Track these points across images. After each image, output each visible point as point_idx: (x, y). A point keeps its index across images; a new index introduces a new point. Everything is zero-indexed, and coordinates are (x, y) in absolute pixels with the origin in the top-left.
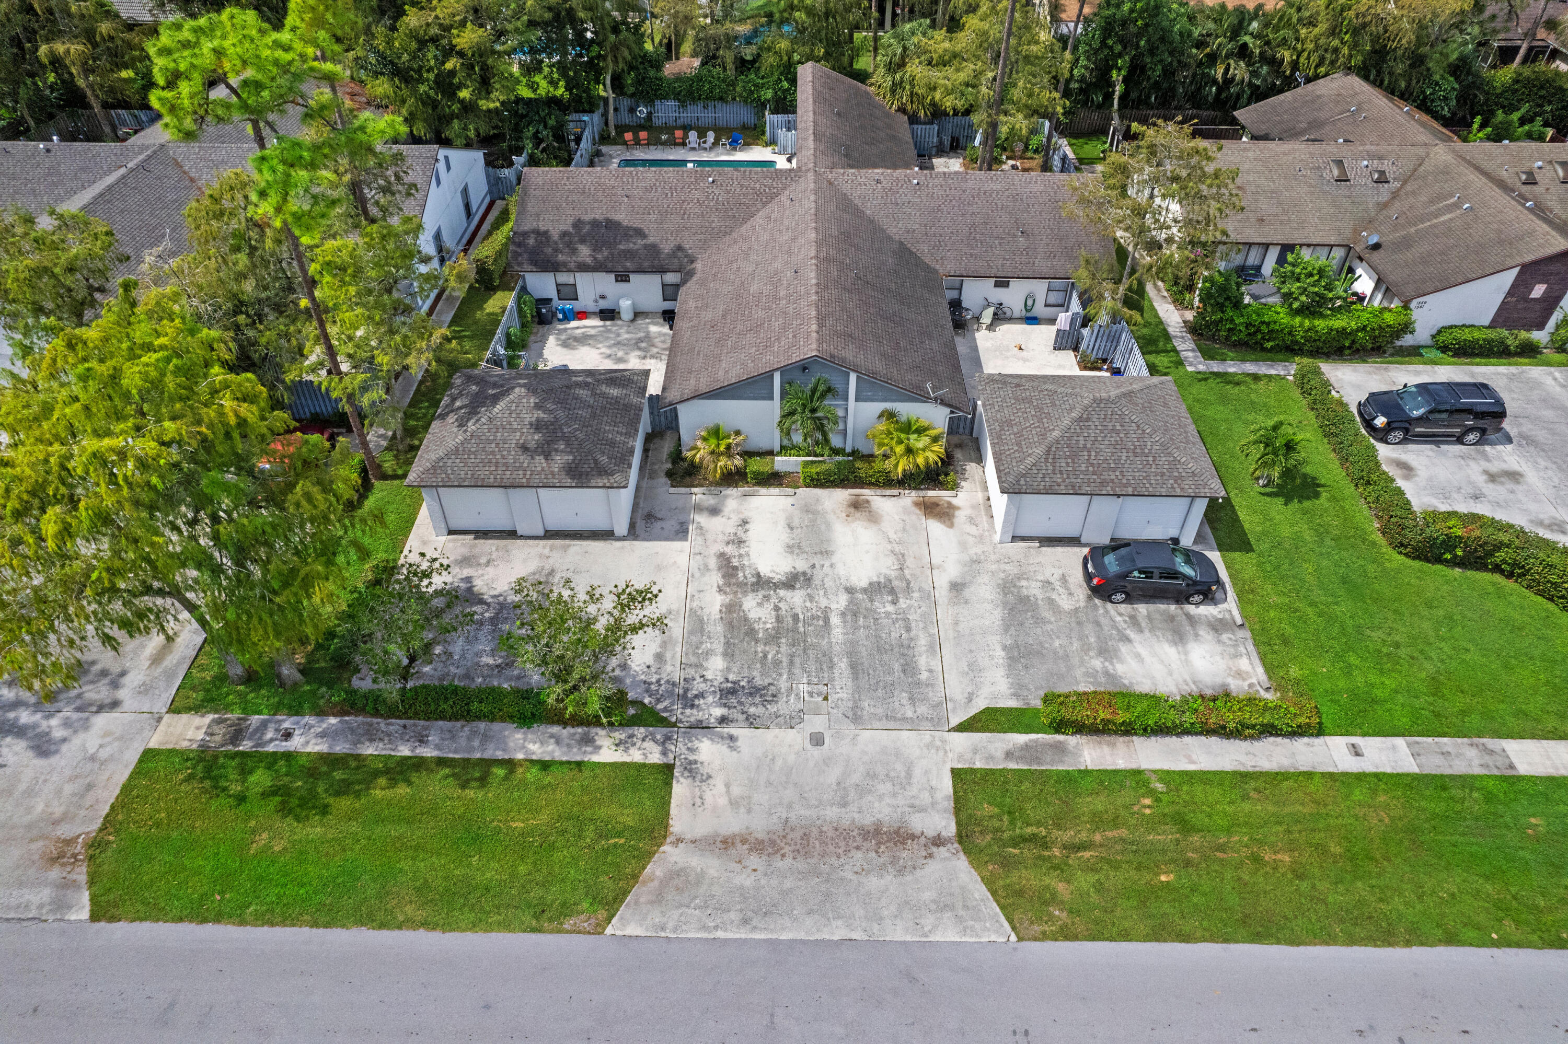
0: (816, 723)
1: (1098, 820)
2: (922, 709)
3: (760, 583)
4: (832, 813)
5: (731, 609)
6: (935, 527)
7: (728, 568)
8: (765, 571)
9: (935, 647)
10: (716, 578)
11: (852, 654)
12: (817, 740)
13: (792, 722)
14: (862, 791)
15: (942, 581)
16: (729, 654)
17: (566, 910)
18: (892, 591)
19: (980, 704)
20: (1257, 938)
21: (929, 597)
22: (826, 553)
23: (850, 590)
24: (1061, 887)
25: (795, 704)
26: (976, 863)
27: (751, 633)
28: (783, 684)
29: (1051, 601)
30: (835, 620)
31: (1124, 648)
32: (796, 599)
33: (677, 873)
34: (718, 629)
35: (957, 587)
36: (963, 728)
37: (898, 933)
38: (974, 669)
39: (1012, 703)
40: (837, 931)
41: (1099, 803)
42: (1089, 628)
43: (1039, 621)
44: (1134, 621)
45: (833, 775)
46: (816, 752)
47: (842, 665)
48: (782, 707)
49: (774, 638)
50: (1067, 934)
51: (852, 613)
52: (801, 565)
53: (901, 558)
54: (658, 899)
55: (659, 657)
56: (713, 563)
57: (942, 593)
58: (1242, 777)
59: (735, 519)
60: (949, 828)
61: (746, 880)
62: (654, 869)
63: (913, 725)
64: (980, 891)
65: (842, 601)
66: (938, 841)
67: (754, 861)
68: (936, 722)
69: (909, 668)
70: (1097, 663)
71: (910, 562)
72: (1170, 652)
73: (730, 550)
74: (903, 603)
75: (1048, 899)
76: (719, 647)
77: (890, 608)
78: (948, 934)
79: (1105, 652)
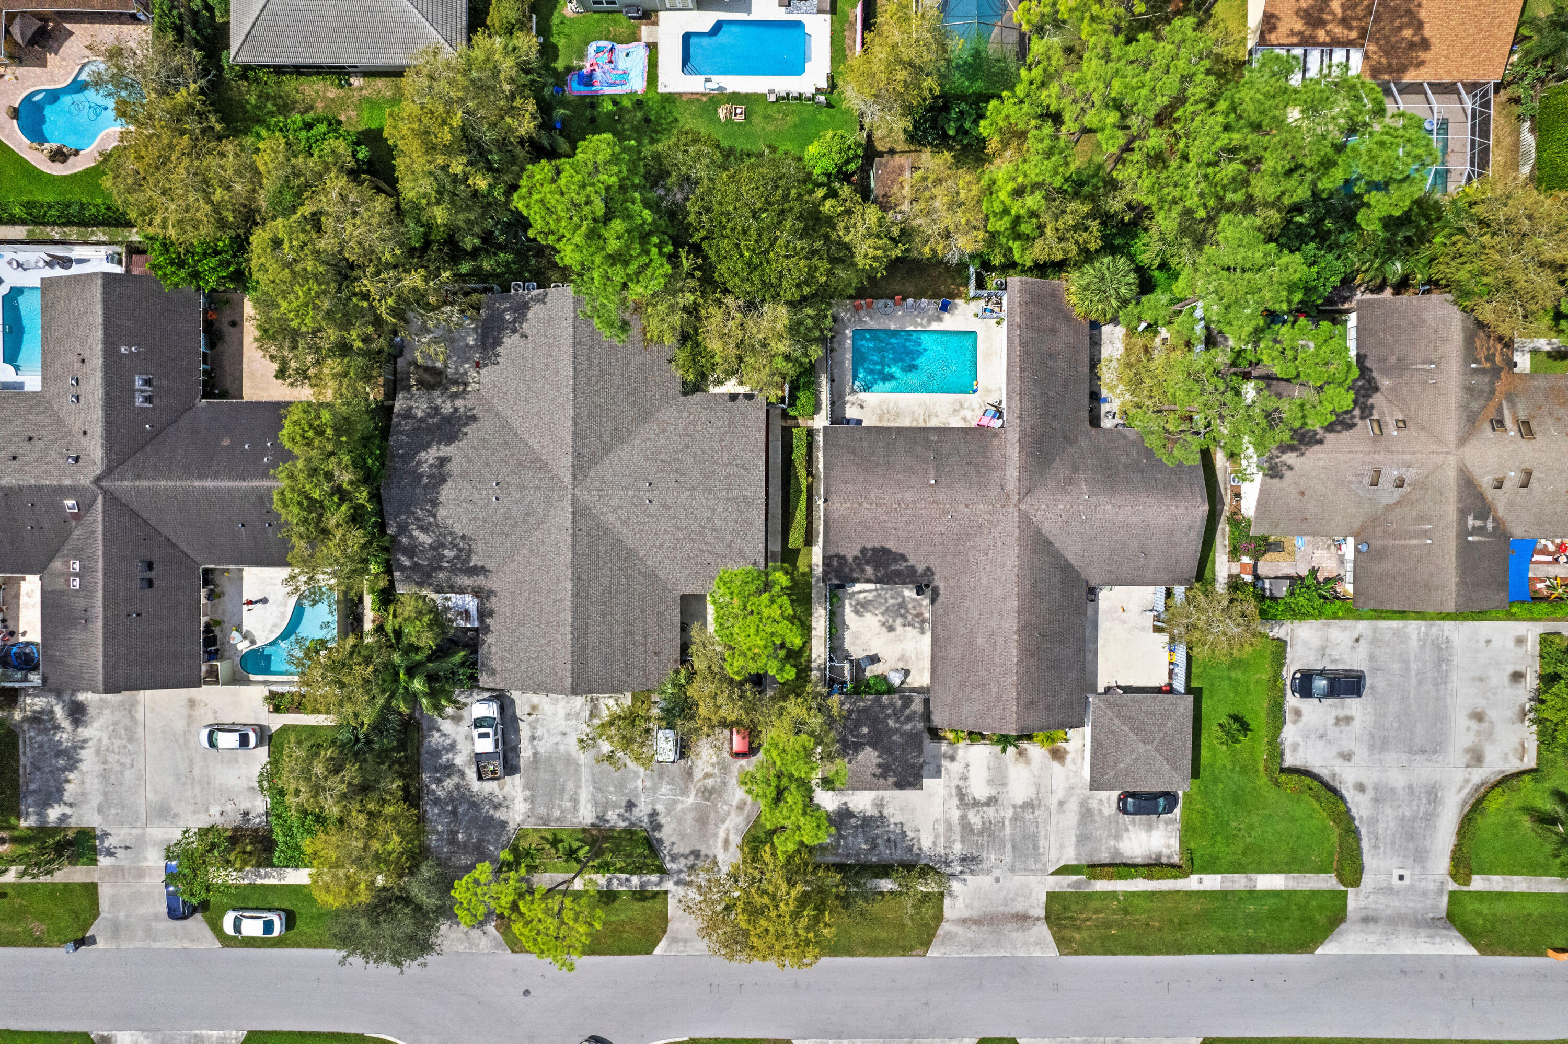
0: (997, 872)
1: (1096, 911)
2: (1039, 866)
3: (976, 803)
4: (1001, 909)
5: (963, 818)
6: (1056, 765)
7: (961, 795)
8: (977, 797)
9: (1047, 836)
10: (955, 801)
11: (1013, 841)
12: (997, 880)
13: (988, 872)
14: (1013, 900)
15: (1055, 800)
16: (962, 842)
17: (912, 948)
18: (1033, 807)
19: (1062, 863)
20: (1137, 953)
21: (1048, 809)
22: (1004, 784)
23: (1014, 807)
24: (1077, 936)
25: (989, 865)
26: (1050, 928)
27: (972, 830)
28: (985, 855)
29: (1100, 811)
30: (1007, 823)
31: (1125, 835)
32: (990, 812)
33: (949, 933)
34: (957, 829)
35: (1061, 803)
36: (1053, 874)
37: (1021, 953)
38: (1062, 846)
39: (1074, 863)
40: (1001, 953)
41: (1097, 904)
42: (1113, 825)
43: (1093, 821)
44: (1133, 822)
45: (1003, 894)
46: (997, 886)
47: (1009, 846)
48: (984, 866)
49: (981, 833)
50: (1076, 953)
51: (1015, 819)
52: (994, 793)
53: (1038, 786)
54: (943, 943)
55: (934, 843)
56: (954, 791)
57: (1054, 807)
58: (1153, 893)
59: (963, 764)
60: (1042, 913)
61: (971, 935)
62: (940, 932)
63: (1034, 872)
64: (1050, 938)
65: (1009, 813)
66: (1038, 919)
67: (974, 928)
68: (1043, 871)
69: (1036, 847)
70: (1112, 843)
71: (1042, 789)
72: (1143, 835)
73: (961, 783)
74: (1037, 813)
75: (1071, 940)
76: (958, 838)
77: (1031, 816)
78: (1037, 953)
79: (1117, 837)
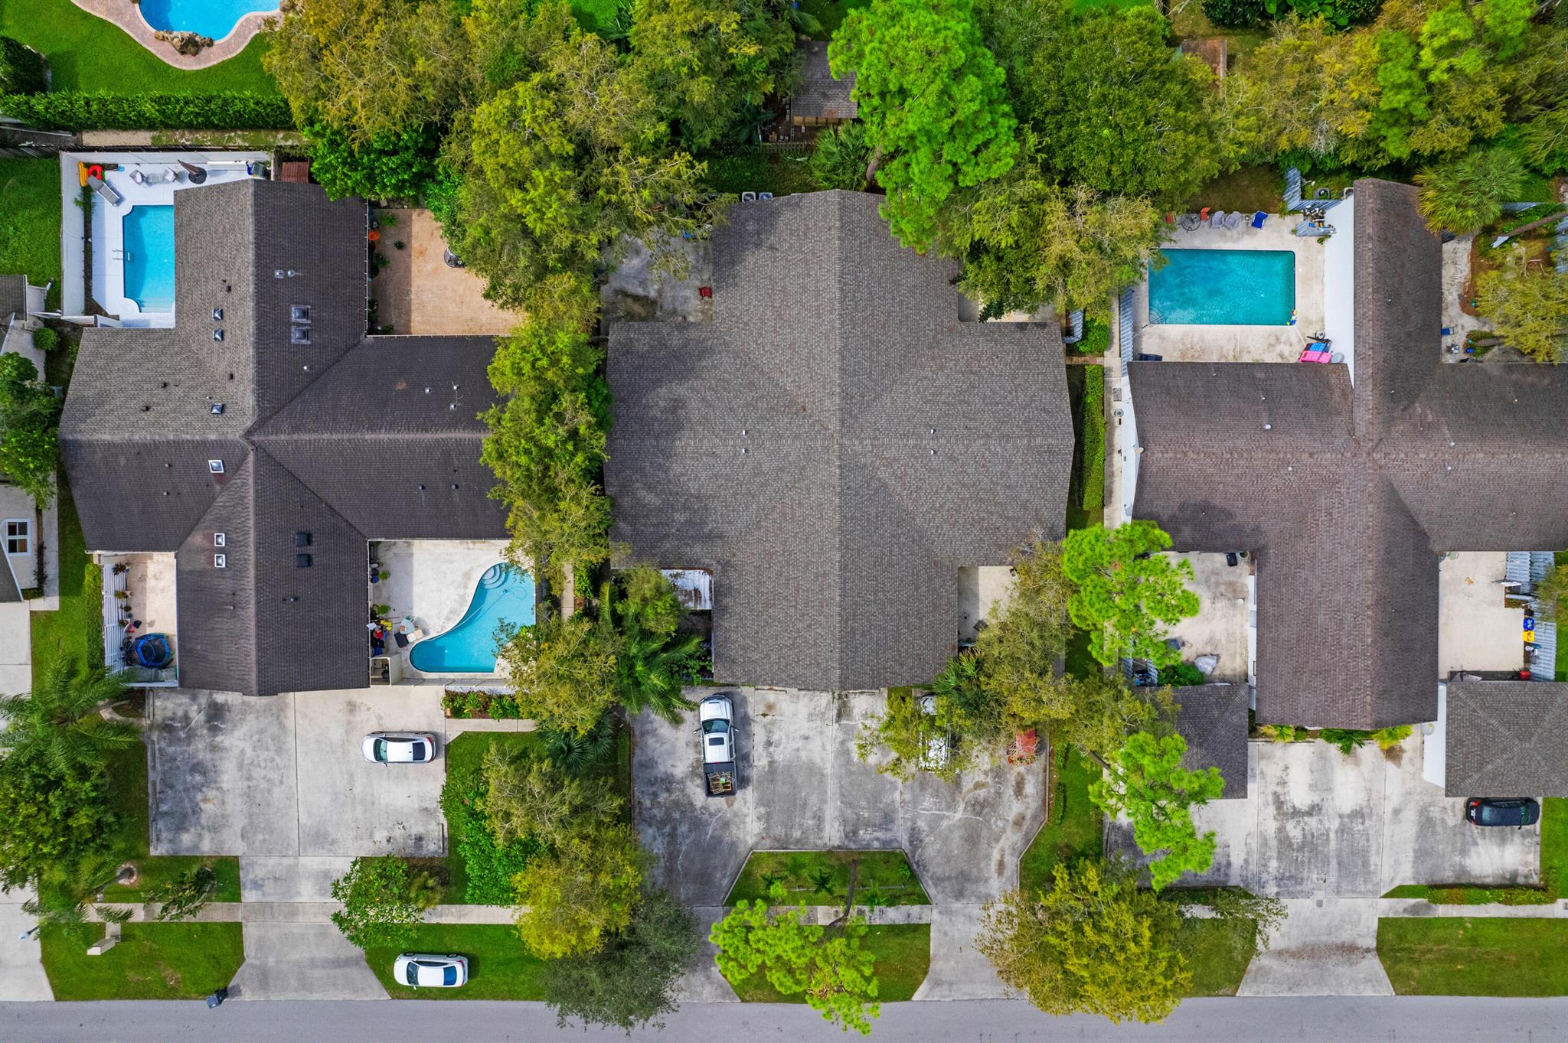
0: (1320, 895)
1: (1439, 941)
2: (1369, 886)
3: (1296, 813)
4: (1324, 938)
5: (1281, 830)
6: (1390, 766)
7: (1279, 804)
8: (1298, 805)
9: (1379, 852)
10: (1272, 810)
11: (1339, 856)
12: (1320, 904)
13: (1308, 895)
14: (1338, 928)
15: (1389, 807)
16: (1279, 859)
17: (1219, 987)
18: (1363, 816)
19: (1397, 883)
20: (1491, 994)
21: (1380, 818)
22: (1329, 790)
23: (1341, 816)
24: (1415, 971)
25: (1310, 885)
26: (1383, 962)
27: (1290, 845)
28: (1305, 875)
29: (1443, 820)
30: (1332, 836)
31: (1473, 849)
32: (1312, 822)
33: (1260, 969)
34: (1273, 843)
35: (1396, 812)
36: (1386, 896)
37: (1349, 992)
38: (1397, 863)
39: (1412, 883)
40: (1325, 992)
41: (1441, 933)
42: (1459, 838)
43: (1434, 833)
44: (1483, 834)
45: (1325, 922)
46: (1319, 910)
47: (1334, 863)
48: (1306, 887)
49: (1301, 849)
50: (1415, 992)
51: (1342, 831)
52: (1317, 800)
53: (1369, 791)
54: (1255, 980)
55: (1246, 861)
56: (1270, 799)
57: (1388, 816)
58: (1508, 920)
59: (1281, 766)
60: (1372, 943)
61: (1288, 970)
62: (1253, 966)
63: (1364, 895)
64: (1383, 973)
65: (1335, 824)
66: (1368, 950)
67: (1292, 961)
68: (1374, 893)
69: (1366, 864)
70: (1457, 859)
71: (1374, 796)
72: (1495, 850)
73: (1279, 789)
74: (1368, 823)
75: (1409, 976)
76: (1275, 854)
77: (1361, 827)
78: (1369, 992)
79: (1464, 852)
